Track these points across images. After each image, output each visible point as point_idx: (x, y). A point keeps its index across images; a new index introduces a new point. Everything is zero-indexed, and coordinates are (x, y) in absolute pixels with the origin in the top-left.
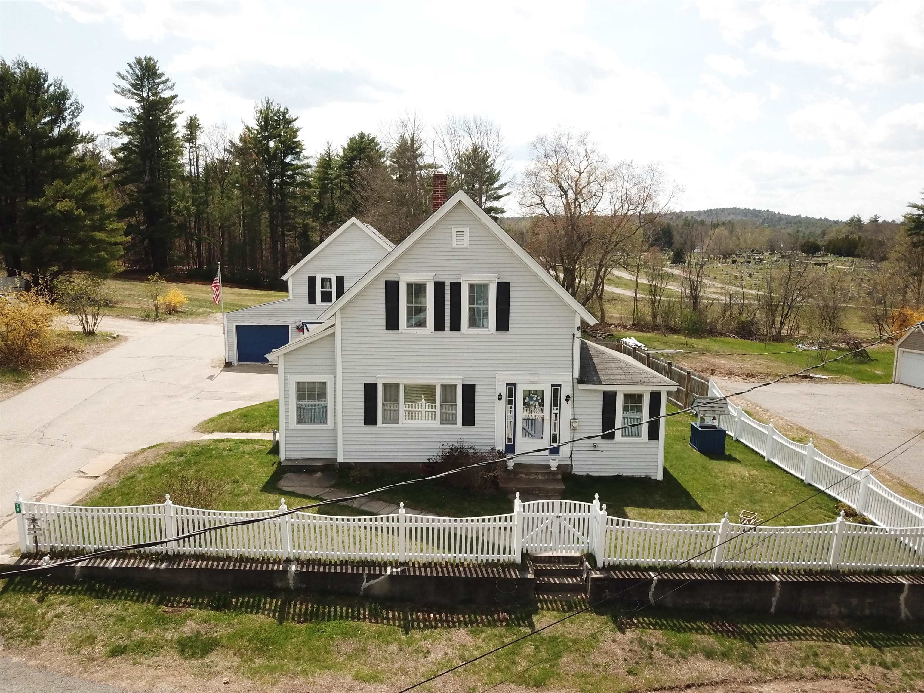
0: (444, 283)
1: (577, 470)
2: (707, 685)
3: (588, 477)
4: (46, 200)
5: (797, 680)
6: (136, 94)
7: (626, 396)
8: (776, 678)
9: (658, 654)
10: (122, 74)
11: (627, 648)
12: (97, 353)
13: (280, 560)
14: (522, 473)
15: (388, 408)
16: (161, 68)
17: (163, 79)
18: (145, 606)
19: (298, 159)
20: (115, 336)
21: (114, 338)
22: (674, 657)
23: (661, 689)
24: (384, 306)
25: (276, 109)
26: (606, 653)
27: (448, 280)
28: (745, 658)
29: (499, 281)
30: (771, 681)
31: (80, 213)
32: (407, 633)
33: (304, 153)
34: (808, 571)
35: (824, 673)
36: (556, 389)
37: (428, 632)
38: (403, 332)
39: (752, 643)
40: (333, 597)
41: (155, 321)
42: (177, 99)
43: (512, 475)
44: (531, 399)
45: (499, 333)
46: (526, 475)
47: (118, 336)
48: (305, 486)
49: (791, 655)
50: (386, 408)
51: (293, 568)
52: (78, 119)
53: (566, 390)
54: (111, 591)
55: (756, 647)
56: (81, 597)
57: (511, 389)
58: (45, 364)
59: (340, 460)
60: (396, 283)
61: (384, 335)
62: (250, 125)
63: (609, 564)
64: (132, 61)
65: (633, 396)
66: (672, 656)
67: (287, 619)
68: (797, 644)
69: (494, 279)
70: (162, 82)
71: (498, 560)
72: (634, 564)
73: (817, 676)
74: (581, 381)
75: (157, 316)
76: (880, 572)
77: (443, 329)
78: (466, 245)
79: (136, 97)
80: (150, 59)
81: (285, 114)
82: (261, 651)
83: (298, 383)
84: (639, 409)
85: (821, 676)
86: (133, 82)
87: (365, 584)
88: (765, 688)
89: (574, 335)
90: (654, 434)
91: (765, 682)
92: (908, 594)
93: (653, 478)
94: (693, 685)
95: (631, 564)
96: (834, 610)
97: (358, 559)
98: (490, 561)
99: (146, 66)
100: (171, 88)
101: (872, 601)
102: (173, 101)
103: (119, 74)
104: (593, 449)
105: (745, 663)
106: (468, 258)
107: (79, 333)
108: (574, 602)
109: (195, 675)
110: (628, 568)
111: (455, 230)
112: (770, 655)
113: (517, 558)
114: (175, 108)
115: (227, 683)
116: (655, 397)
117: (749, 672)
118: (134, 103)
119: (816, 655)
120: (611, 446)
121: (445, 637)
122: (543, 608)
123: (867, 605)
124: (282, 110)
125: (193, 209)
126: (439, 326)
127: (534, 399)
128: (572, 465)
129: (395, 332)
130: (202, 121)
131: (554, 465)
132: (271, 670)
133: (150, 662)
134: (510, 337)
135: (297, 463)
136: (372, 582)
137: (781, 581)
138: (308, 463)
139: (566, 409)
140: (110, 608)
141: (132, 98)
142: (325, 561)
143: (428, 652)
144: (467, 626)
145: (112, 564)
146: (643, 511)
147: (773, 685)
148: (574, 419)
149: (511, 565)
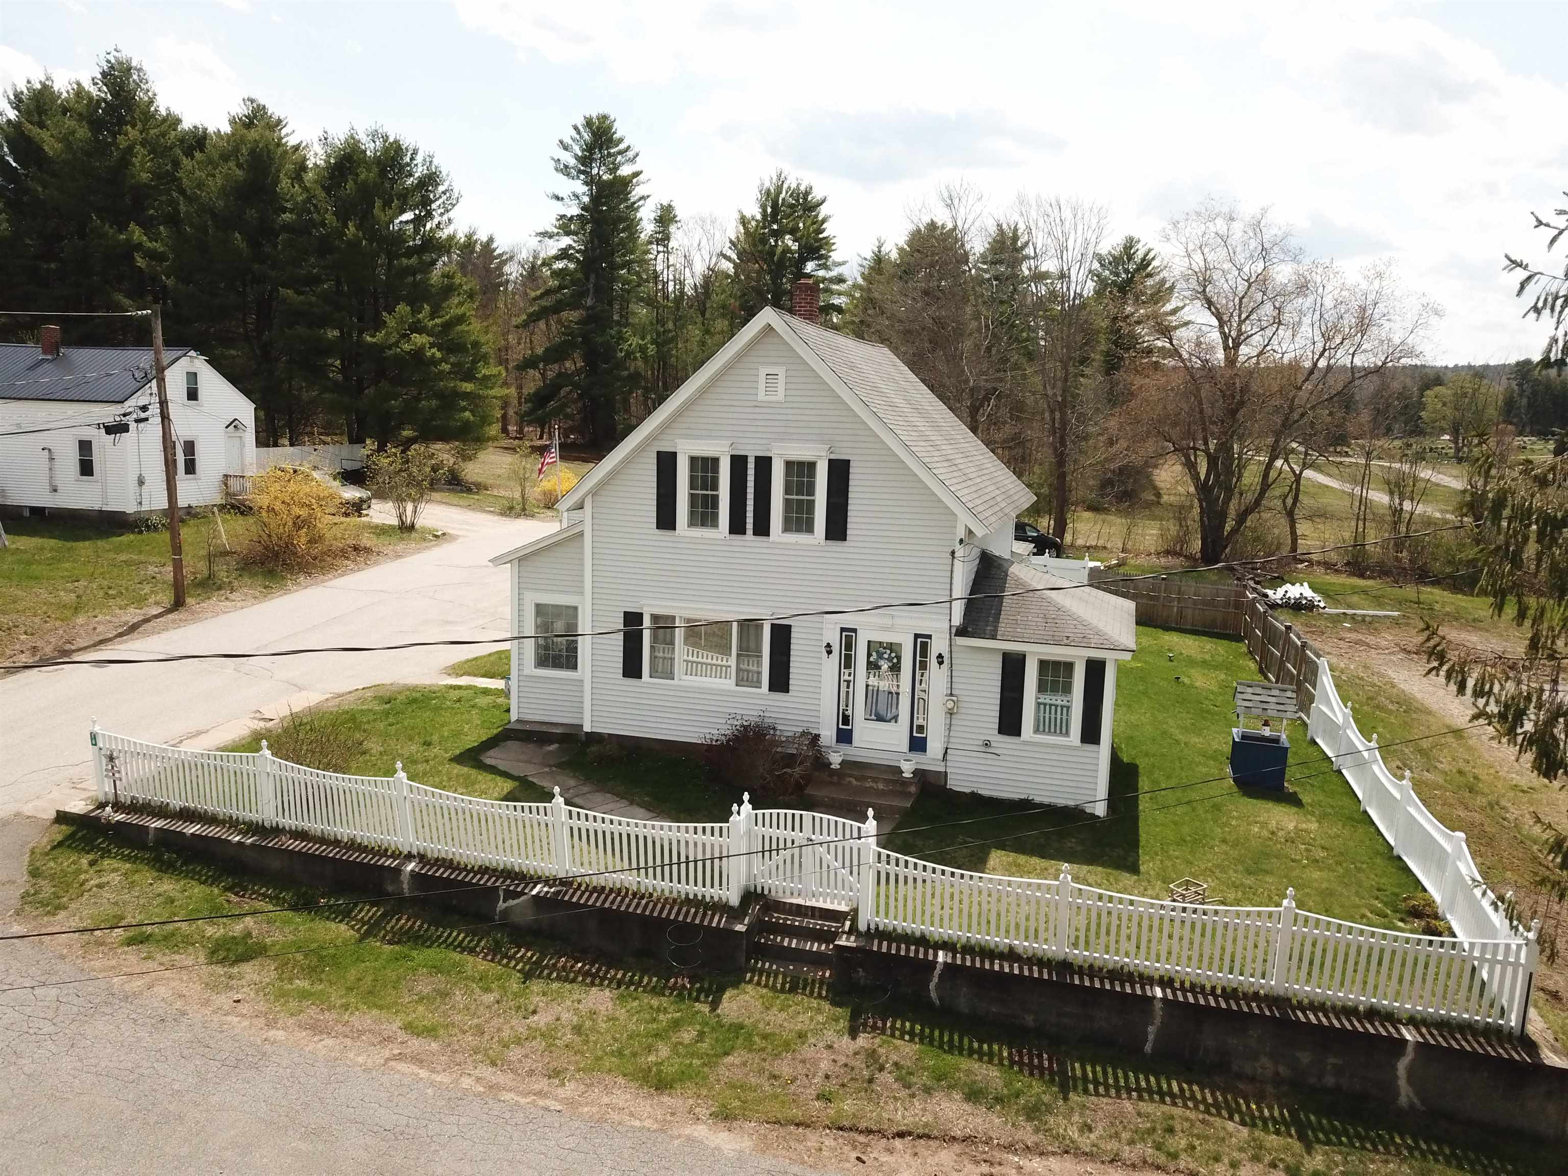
0: (745, 458)
1: (959, 782)
2: (936, 1138)
3: (975, 797)
4: (387, 334)
5: (1103, 1162)
6: (583, 172)
7: (1043, 665)
8: (1067, 1152)
9: (886, 1078)
10: (565, 141)
11: (842, 1060)
12: (398, 556)
13: (401, 853)
14: (851, 776)
15: (661, 654)
16: (620, 130)
17: (622, 146)
18: (208, 890)
19: (825, 267)
20: (439, 533)
21: (436, 536)
22: (909, 1088)
23: (851, 1129)
24: (655, 491)
25: (794, 186)
26: (803, 1061)
27: (752, 452)
28: (1033, 1112)
29: (833, 457)
30: (1054, 1154)
31: (434, 354)
32: (524, 983)
33: (835, 256)
34: (1228, 990)
35: (1162, 1159)
36: (922, 643)
37: (555, 985)
38: (682, 533)
39: (1064, 1091)
40: (456, 917)
41: (518, 516)
42: (641, 177)
43: (835, 779)
44: (880, 656)
45: (829, 542)
46: (856, 779)
47: (444, 534)
48: (519, 761)
49: (1121, 1122)
50: (657, 654)
51: (411, 866)
52: (451, 214)
53: (938, 645)
54: (181, 866)
55: (1066, 1099)
56: (140, 867)
57: (849, 636)
58: (315, 567)
59: (587, 728)
60: (674, 455)
61: (655, 538)
62: (748, 215)
63: (877, 928)
64: (580, 122)
65: (1056, 664)
66: (908, 1086)
67: (375, 936)
68: (1146, 1107)
69: (824, 454)
70: (620, 153)
71: (704, 896)
72: (918, 934)
73: (1145, 1162)
74: (962, 632)
75: (524, 509)
76: (1372, 1014)
77: (743, 532)
78: (780, 395)
79: (582, 177)
80: (605, 117)
81: (807, 193)
82: (312, 972)
83: (538, 606)
84: (1067, 689)
85: (1152, 1164)
86: (580, 154)
87: (501, 905)
88: (1035, 1164)
89: (953, 553)
90: (1091, 734)
91: (1042, 1154)
92: (1414, 1060)
93: (1088, 811)
94: (910, 1134)
95: (913, 932)
96: (1265, 1066)
97: (501, 867)
98: (691, 897)
99: (598, 128)
100: (632, 160)
101: (1340, 1062)
102: (635, 181)
103: (561, 142)
104: (983, 749)
105: (1029, 1119)
106: (784, 417)
107: (392, 527)
108: (805, 980)
109: (207, 984)
110: (907, 939)
111: (763, 371)
112: (1081, 1115)
113: (734, 898)
114: (637, 192)
115: (238, 1001)
116: (1095, 670)
117: (1027, 1134)
118: (579, 187)
119: (1170, 1130)
120: (1015, 747)
121: (576, 997)
122: (750, 981)
123: (1329, 1067)
124: (802, 188)
125: (652, 349)
126: (737, 527)
127: (886, 656)
128: (946, 773)
129: (669, 533)
130: (680, 212)
131: (908, 769)
132: (304, 995)
133: (165, 959)
134: (851, 550)
135: (528, 727)
136: (511, 903)
137: (1164, 1000)
138: (544, 729)
139: (937, 676)
140: (168, 886)
141: (578, 178)
142: (459, 863)
143: (534, 1012)
144: (619, 987)
145: (192, 829)
146: (1022, 859)
147: (1053, 1163)
148: (951, 695)
149: (720, 907)
